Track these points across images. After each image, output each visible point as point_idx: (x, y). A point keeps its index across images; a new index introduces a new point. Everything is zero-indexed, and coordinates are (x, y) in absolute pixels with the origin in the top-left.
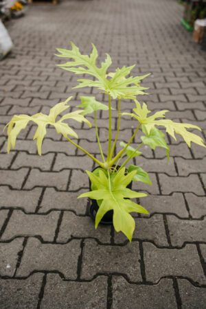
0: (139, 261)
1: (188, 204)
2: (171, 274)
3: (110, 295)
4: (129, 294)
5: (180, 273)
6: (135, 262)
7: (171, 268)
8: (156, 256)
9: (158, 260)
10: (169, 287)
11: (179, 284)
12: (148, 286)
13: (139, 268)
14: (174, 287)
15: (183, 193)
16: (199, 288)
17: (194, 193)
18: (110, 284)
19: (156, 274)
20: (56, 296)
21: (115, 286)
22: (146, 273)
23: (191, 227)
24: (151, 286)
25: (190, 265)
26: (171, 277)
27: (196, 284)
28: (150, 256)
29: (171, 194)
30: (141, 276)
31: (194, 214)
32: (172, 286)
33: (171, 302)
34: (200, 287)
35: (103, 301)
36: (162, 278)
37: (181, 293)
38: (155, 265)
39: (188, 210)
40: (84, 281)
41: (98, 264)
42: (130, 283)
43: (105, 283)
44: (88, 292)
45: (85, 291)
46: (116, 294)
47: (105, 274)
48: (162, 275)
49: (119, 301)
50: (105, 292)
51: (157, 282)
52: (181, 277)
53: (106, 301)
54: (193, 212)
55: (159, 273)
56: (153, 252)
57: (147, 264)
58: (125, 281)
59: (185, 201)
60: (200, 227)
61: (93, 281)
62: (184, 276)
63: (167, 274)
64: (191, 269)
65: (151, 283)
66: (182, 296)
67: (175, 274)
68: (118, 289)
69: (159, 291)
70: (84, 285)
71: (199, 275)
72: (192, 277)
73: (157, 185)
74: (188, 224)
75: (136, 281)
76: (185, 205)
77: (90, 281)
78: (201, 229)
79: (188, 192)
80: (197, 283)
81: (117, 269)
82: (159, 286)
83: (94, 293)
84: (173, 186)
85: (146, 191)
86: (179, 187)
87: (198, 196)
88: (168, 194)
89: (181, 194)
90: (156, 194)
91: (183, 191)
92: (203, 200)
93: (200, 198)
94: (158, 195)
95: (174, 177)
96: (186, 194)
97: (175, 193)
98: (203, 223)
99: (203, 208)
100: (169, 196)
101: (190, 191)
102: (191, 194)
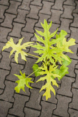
4: (18, 69)
6: (27, 73)
15: (57, 104)
18: (22, 65)
21: (21, 66)
23: (36, 98)
29: (56, 98)
31: (43, 102)
41: (29, 62)
49: (17, 66)
54: (44, 103)
58: (22, 69)
59: (51, 103)
60: (36, 102)
68: (20, 66)
74: (38, 98)
78: (35, 101)
84: (61, 102)
85: (60, 88)
86: (60, 104)
87: (53, 110)
88: (57, 97)
89: (56, 103)
90: (57, 92)
91: (58, 105)
92: (50, 111)
93: (52, 111)
94: (57, 93)
95: (69, 105)
96: (55, 105)
97: (57, 100)
98: (38, 104)
99: (46, 108)
100: (55, 97)
101: (57, 108)
102: (56, 108)
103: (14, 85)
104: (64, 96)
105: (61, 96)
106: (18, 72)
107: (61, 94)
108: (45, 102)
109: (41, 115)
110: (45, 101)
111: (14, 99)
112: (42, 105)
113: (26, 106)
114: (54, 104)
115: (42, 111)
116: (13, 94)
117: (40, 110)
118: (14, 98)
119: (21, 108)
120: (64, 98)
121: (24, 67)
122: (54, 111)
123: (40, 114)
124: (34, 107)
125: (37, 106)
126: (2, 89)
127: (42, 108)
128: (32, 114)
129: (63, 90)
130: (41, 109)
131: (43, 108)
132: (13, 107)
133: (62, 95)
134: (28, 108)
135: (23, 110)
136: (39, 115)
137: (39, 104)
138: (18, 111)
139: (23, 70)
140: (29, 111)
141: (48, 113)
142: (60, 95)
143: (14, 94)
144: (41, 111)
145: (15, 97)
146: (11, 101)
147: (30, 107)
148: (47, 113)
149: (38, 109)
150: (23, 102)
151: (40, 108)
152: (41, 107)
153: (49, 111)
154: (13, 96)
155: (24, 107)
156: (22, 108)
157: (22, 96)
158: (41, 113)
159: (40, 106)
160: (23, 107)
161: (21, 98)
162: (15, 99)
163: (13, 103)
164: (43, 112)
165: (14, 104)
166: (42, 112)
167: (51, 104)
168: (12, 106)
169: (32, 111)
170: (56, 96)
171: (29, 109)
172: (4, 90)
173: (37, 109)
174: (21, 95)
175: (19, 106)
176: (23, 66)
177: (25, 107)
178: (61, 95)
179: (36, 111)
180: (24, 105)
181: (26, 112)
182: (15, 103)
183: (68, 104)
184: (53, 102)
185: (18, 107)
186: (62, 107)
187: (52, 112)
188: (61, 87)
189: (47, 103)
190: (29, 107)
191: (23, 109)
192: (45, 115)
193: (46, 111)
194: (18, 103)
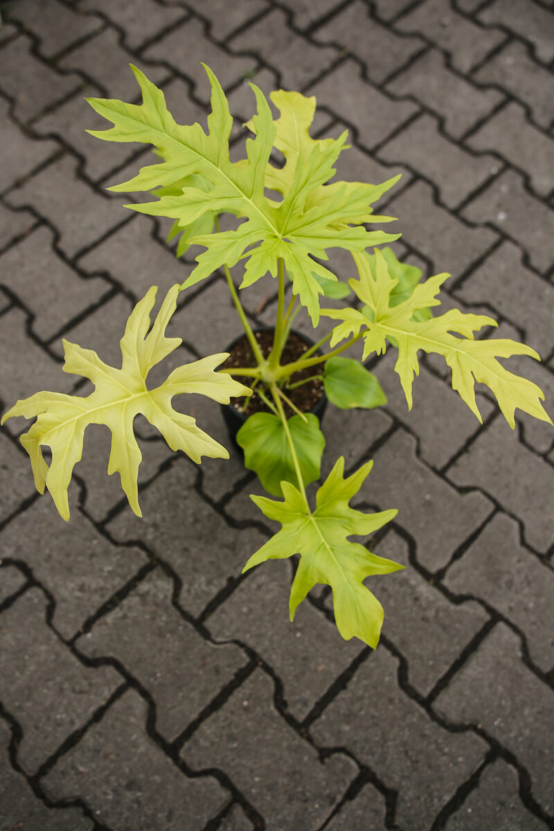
0: (231, 580)
1: (477, 542)
2: (259, 650)
3: (122, 594)
4: (153, 619)
5: (276, 661)
6: (221, 575)
7: (271, 641)
8: (269, 597)
9: (264, 606)
10: (229, 666)
11: (252, 677)
12: (197, 634)
13: (215, 591)
14: (237, 675)
15: (499, 508)
16: (276, 713)
17: (522, 527)
18: (141, 575)
19: (233, 628)
20: (44, 525)
21: (144, 587)
22: (218, 611)
23: (410, 602)
24: (201, 639)
25: (312, 666)
26: (251, 653)
27: (281, 704)
28: (259, 587)
29: (463, 490)
30: (203, 607)
31: (451, 579)
32: (235, 670)
33: (205, 693)
34: (282, 713)
35: (102, 596)
36: (237, 642)
37: (238, 694)
38: (250, 611)
39: (457, 555)
40: (107, 535)
41: (155, 526)
42: (175, 603)
43: (135, 569)
44: (95, 560)
45: (92, 556)
46: (132, 601)
47: (150, 553)
48: (240, 637)
49: (125, 617)
50: (118, 583)
51: (219, 639)
52: (268, 670)
53: (107, 598)
54: (459, 571)
55: (238, 630)
56: (273, 585)
57: (237, 595)
58: (170, 593)
60: (431, 614)
61: (120, 549)
62: (277, 672)
63: (251, 643)
64: (303, 673)
65: (206, 635)
66: (232, 699)
67: (265, 657)
68: (143, 596)
69: (204, 658)
70: (99, 542)
71: (307, 694)
72: (287, 688)
73: (462, 443)
74: (413, 588)
75: (187, 608)
76: (462, 540)
77: (115, 543)
78: (425, 619)
79: (513, 516)
80: (285, 704)
81: (177, 561)
82: (215, 650)
83: (101, 570)
84: (496, 474)
85: (418, 440)
86: (507, 486)
87: (523, 542)
88: (459, 483)
89: (492, 507)
90: (431, 463)
91: (503, 502)
92: (519, 561)
93: (524, 550)
94: (434, 469)
95: (531, 449)
96: (500, 516)
97: (478, 494)
98: (446, 610)
99: (494, 578)
100: (453, 492)
101: (520, 515)
102: (516, 525)
103: (246, 709)
104: (470, 441)
105: (462, 460)
106: (173, 632)
107: (453, 451)
108: (457, 564)
109: (521, 627)
110: (451, 563)
111: (343, 756)
112: (464, 592)
113: (425, 692)
114: (489, 519)
115: (501, 607)
116: (306, 744)
117: (487, 617)
118: (336, 755)
119: (424, 736)
120: (481, 452)
121: (169, 571)
122: (529, 540)
123: (515, 629)
124: (457, 649)
125: (457, 625)
126: (226, 812)
127: (482, 602)
128: (492, 675)
129: (437, 431)
130: (490, 610)
131: (486, 598)
132: (389, 785)
133: (464, 450)
134: (443, 684)
135: (443, 731)
136: (516, 640)
137: (453, 607)
138: (430, 767)
139: (185, 587)
140: (467, 693)
141: (529, 583)
142: (453, 461)
143: (310, 740)
144: (496, 617)
145: (331, 743)
146: (344, 789)
147: (446, 668)
148: (526, 591)
149: (480, 626)
150: (391, 701)
151: (481, 611)
152: (475, 603)
153: (519, 571)
154: (315, 753)
155: (423, 711)
156: (429, 727)
157: (351, 685)
158: (513, 620)
159: (465, 607)
160: (422, 717)
161: (361, 698)
162: (343, 743)
163: (366, 775)
164: (511, 609)
165: (379, 771)
166: (507, 615)
167: (481, 537)
168: (381, 798)
169: (472, 670)
170: (453, 485)
171: (456, 685)
172: (238, 798)
173: (471, 635)
174: (342, 695)
175: (404, 744)
176: (153, 574)
177: (427, 703)
178: (460, 454)
179: (487, 646)
180: (416, 705)
181: (464, 711)
182: (370, 761)
183: (524, 450)
184: (479, 524)
185: (406, 753)
186: (526, 488)
187: (533, 558)
188: (416, 428)
189: (465, 556)
190: (441, 675)
191: (435, 724)
192: (531, 605)
193: (510, 584)
194: (384, 739)
